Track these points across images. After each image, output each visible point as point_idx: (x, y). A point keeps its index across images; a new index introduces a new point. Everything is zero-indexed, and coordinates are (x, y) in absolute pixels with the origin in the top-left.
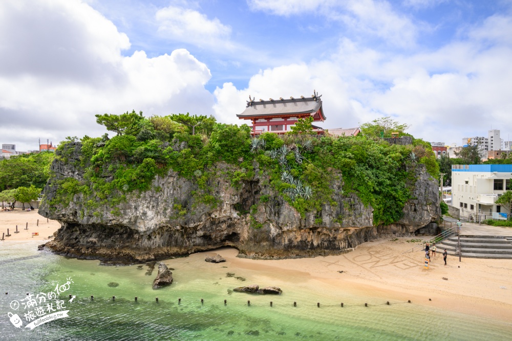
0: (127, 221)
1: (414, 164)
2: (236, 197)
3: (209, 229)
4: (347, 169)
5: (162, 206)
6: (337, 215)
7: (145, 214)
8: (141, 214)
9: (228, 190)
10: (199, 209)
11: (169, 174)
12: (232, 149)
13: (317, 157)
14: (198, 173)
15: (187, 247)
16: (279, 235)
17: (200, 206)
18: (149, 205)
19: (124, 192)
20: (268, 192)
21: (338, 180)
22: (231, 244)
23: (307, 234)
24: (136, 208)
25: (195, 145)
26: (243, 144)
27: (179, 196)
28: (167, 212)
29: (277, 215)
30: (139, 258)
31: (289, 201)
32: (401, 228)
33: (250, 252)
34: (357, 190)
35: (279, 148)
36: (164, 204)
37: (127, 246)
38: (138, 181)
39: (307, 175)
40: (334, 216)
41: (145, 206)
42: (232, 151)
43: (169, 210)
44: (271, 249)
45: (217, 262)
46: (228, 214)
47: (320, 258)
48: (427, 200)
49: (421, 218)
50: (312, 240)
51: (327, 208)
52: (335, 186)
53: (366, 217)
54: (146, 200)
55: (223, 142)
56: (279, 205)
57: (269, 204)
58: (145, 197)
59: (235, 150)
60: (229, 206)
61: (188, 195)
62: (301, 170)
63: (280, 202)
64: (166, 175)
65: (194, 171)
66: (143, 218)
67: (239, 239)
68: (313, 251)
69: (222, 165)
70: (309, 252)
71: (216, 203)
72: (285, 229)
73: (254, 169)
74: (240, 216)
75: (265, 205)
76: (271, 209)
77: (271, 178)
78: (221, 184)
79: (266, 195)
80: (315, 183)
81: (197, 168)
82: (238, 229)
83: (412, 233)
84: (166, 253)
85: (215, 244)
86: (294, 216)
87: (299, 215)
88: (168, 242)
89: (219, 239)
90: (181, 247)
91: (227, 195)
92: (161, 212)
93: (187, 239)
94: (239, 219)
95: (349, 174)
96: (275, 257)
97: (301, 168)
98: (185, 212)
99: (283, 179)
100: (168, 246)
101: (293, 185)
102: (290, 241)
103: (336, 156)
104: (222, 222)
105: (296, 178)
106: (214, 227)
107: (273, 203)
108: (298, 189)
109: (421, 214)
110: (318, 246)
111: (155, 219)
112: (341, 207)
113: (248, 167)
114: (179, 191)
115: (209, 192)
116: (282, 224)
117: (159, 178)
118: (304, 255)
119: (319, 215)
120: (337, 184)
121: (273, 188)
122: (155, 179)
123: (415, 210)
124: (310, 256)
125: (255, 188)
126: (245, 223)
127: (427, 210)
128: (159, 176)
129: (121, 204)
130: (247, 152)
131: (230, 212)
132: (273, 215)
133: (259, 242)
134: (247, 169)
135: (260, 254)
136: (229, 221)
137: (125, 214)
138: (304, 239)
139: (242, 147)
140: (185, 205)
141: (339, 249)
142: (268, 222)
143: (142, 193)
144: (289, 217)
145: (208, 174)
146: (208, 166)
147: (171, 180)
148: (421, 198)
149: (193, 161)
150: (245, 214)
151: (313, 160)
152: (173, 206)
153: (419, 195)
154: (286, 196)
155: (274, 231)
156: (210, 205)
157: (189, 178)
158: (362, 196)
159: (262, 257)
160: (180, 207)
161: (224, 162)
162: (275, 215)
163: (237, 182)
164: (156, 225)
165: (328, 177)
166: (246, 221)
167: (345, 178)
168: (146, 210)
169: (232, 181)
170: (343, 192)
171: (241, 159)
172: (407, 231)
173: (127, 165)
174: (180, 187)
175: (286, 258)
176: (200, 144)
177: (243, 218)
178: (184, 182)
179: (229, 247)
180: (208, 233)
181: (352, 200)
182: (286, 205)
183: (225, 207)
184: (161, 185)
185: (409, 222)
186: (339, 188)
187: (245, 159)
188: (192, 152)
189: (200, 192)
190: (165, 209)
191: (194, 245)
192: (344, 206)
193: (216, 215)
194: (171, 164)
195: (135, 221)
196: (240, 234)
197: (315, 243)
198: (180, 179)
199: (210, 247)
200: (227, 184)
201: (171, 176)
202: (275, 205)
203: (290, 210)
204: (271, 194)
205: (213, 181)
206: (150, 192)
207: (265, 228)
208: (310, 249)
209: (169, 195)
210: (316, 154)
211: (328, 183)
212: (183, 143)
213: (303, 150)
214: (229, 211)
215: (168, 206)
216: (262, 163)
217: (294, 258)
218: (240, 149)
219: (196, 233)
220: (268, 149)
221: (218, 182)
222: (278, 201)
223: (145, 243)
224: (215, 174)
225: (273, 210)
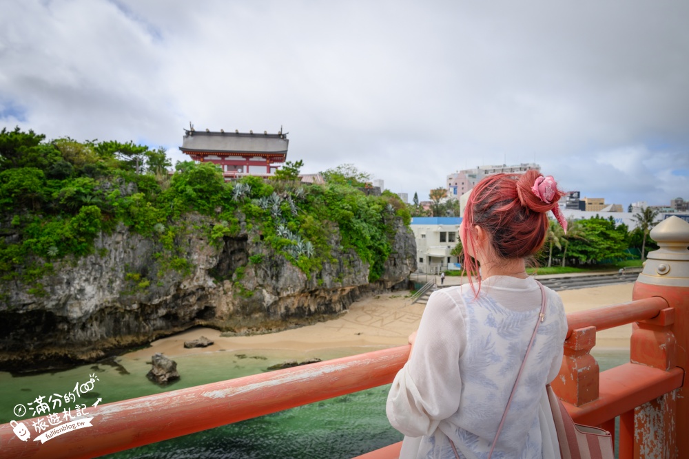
0: (54, 303)
1: (392, 217)
2: (214, 259)
3: (172, 305)
4: (346, 222)
5: (107, 276)
6: (338, 273)
7: (82, 291)
8: (76, 292)
9: (205, 251)
10: (166, 280)
11: (118, 229)
12: (208, 195)
13: (312, 208)
14: (161, 227)
15: (146, 332)
16: (276, 303)
17: (168, 274)
18: (89, 277)
19: (48, 259)
20: (260, 251)
21: (335, 233)
22: (203, 322)
23: (304, 298)
24: (69, 283)
25: (148, 188)
26: (222, 189)
27: (131, 261)
28: (114, 285)
29: (274, 278)
30: (85, 357)
31: (292, 260)
32: (378, 284)
33: (241, 327)
34: (355, 245)
35: (268, 195)
36: (110, 274)
37: (50, 344)
38: (75, 240)
39: (306, 229)
40: (334, 274)
41: (84, 278)
42: (207, 198)
43: (118, 282)
44: (268, 320)
45: (206, 346)
46: (201, 283)
47: (319, 325)
48: (406, 254)
49: (401, 273)
50: (309, 305)
51: (327, 266)
52: (333, 241)
53: (363, 275)
54: (86, 269)
55: (198, 186)
56: (277, 266)
57: (263, 266)
58: (85, 265)
59: (213, 197)
60: (203, 272)
61: (147, 260)
62: (299, 223)
63: (279, 262)
64: (114, 230)
65: (153, 225)
66: (78, 297)
67: (214, 315)
68: (311, 317)
69: (194, 217)
70: (307, 319)
71: (188, 268)
72: (284, 294)
73: (239, 222)
74: (216, 284)
75: (255, 267)
76: (266, 272)
77: (262, 233)
78: (194, 242)
79: (257, 256)
80: (315, 238)
81: (158, 220)
82: (213, 301)
83: (388, 289)
84: (115, 345)
85: (183, 325)
86: (298, 277)
87: (305, 275)
88: (115, 330)
89: (187, 318)
90: (138, 334)
91: (202, 257)
92: (105, 286)
93: (145, 322)
94: (214, 288)
95: (347, 227)
96: (274, 330)
97: (298, 221)
98: (146, 283)
99: (280, 234)
100: (115, 335)
101: (293, 241)
102: (287, 308)
103: (332, 207)
104: (189, 294)
105: (294, 233)
106: (179, 301)
107: (268, 263)
108: (300, 245)
109: (401, 269)
110: (316, 311)
111: (96, 298)
112: (341, 264)
113: (231, 219)
114: (131, 255)
115: (178, 253)
116: (282, 289)
117: (103, 236)
118: (304, 323)
119: (320, 276)
120: (335, 238)
121: (268, 245)
122: (97, 237)
123: (395, 265)
124: (310, 324)
125: (231, 247)
126: (222, 292)
127: (406, 264)
128: (103, 233)
129: (45, 278)
130: (227, 200)
131: (205, 280)
132: (269, 279)
133: (249, 315)
134: (229, 222)
135: (255, 329)
136: (200, 292)
137: (53, 292)
138: (301, 305)
139: (222, 193)
140: (144, 273)
141: (335, 312)
142: (260, 288)
143: (80, 259)
144: (291, 279)
145: (175, 229)
146: (175, 217)
147: (119, 238)
148: (401, 251)
149: (152, 211)
150: (222, 280)
151: (308, 211)
152: (125, 275)
153: (399, 249)
154: (288, 255)
155: (268, 298)
156: (181, 272)
157: (148, 235)
158: (360, 252)
159: (259, 332)
160: (137, 276)
161: (196, 212)
162: (272, 278)
163: (216, 240)
164: (96, 306)
165: (326, 232)
166: (224, 290)
167: (343, 232)
168: (83, 284)
169: (210, 237)
170: (342, 247)
171: (219, 210)
172: (385, 288)
173: (44, 216)
174: (132, 249)
175: (285, 329)
176: (156, 187)
177: (220, 287)
178: (140, 241)
179: (200, 326)
180: (173, 311)
181: (350, 255)
182: (288, 265)
183: (198, 274)
184: (107, 247)
185: (389, 277)
186: (337, 243)
187: (224, 209)
188: (146, 199)
189: (168, 253)
190: (111, 282)
191: (154, 330)
192: (343, 264)
193: (187, 285)
194: (121, 214)
195: (65, 304)
196: (215, 307)
197: (313, 309)
198: (134, 237)
199: (176, 329)
200: (202, 242)
201: (120, 233)
202: (272, 266)
203: (294, 270)
204: (265, 252)
205: (181, 238)
206: (93, 257)
207: (257, 295)
208: (308, 315)
209: (118, 260)
210: (310, 204)
211: (326, 238)
212: (131, 184)
213: (297, 199)
214: (203, 279)
215: (116, 277)
216: (250, 215)
217: (295, 328)
218: (220, 195)
219: (157, 312)
220: (256, 196)
221: (190, 240)
222: (276, 262)
223: (80, 335)
224: (185, 229)
225: (269, 272)
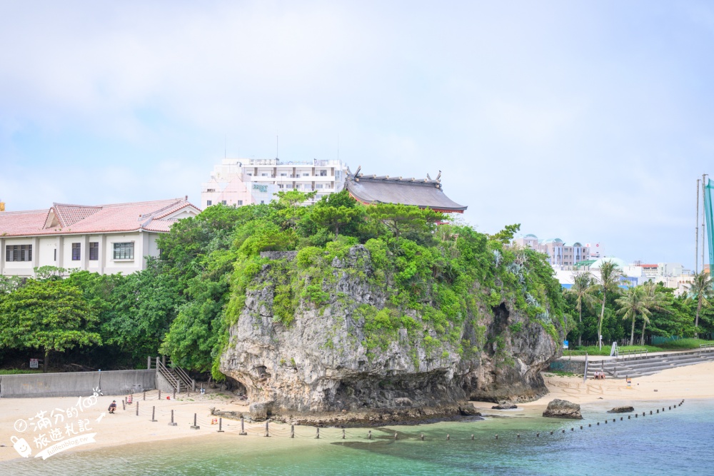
9: (485, 319)
16: (527, 372)
33: (512, 396)
44: (526, 389)
56: (534, 334)
57: (522, 334)
61: (466, 326)
63: (536, 330)
72: (536, 363)
75: (512, 337)
76: (525, 340)
77: (517, 301)
78: (478, 310)
79: (515, 324)
82: (476, 372)
87: (555, 343)
96: (533, 398)
99: (531, 302)
101: (543, 310)
107: (526, 332)
108: (546, 313)
113: (496, 287)
121: (524, 313)
130: (491, 267)
132: (527, 347)
133: (512, 384)
142: (516, 357)
144: (545, 347)
152: (461, 342)
154: (543, 323)
155: (523, 367)
159: (526, 400)
160: (468, 342)
161: (477, 280)
162: (530, 346)
167: (551, 300)
169: (488, 305)
182: (543, 334)
196: (477, 378)
200: (482, 310)
202: (530, 334)
203: (547, 338)
204: (522, 321)
207: (515, 364)
216: (507, 282)
220: (503, 263)
222: (532, 330)
224: (474, 297)
225: (528, 341)
